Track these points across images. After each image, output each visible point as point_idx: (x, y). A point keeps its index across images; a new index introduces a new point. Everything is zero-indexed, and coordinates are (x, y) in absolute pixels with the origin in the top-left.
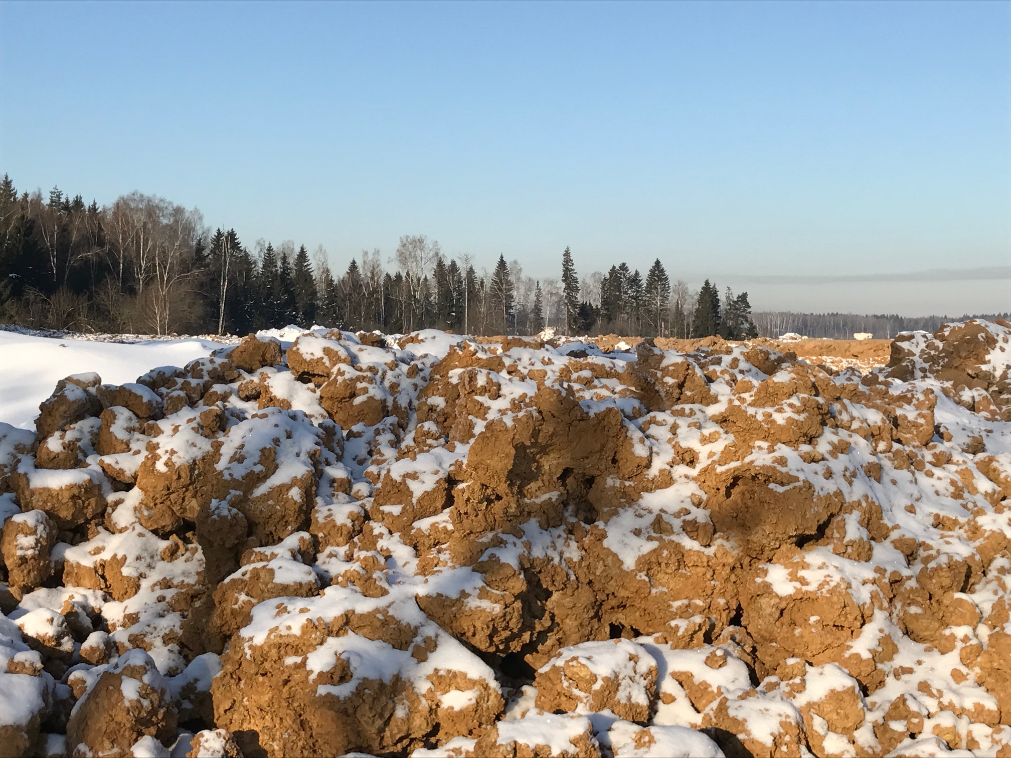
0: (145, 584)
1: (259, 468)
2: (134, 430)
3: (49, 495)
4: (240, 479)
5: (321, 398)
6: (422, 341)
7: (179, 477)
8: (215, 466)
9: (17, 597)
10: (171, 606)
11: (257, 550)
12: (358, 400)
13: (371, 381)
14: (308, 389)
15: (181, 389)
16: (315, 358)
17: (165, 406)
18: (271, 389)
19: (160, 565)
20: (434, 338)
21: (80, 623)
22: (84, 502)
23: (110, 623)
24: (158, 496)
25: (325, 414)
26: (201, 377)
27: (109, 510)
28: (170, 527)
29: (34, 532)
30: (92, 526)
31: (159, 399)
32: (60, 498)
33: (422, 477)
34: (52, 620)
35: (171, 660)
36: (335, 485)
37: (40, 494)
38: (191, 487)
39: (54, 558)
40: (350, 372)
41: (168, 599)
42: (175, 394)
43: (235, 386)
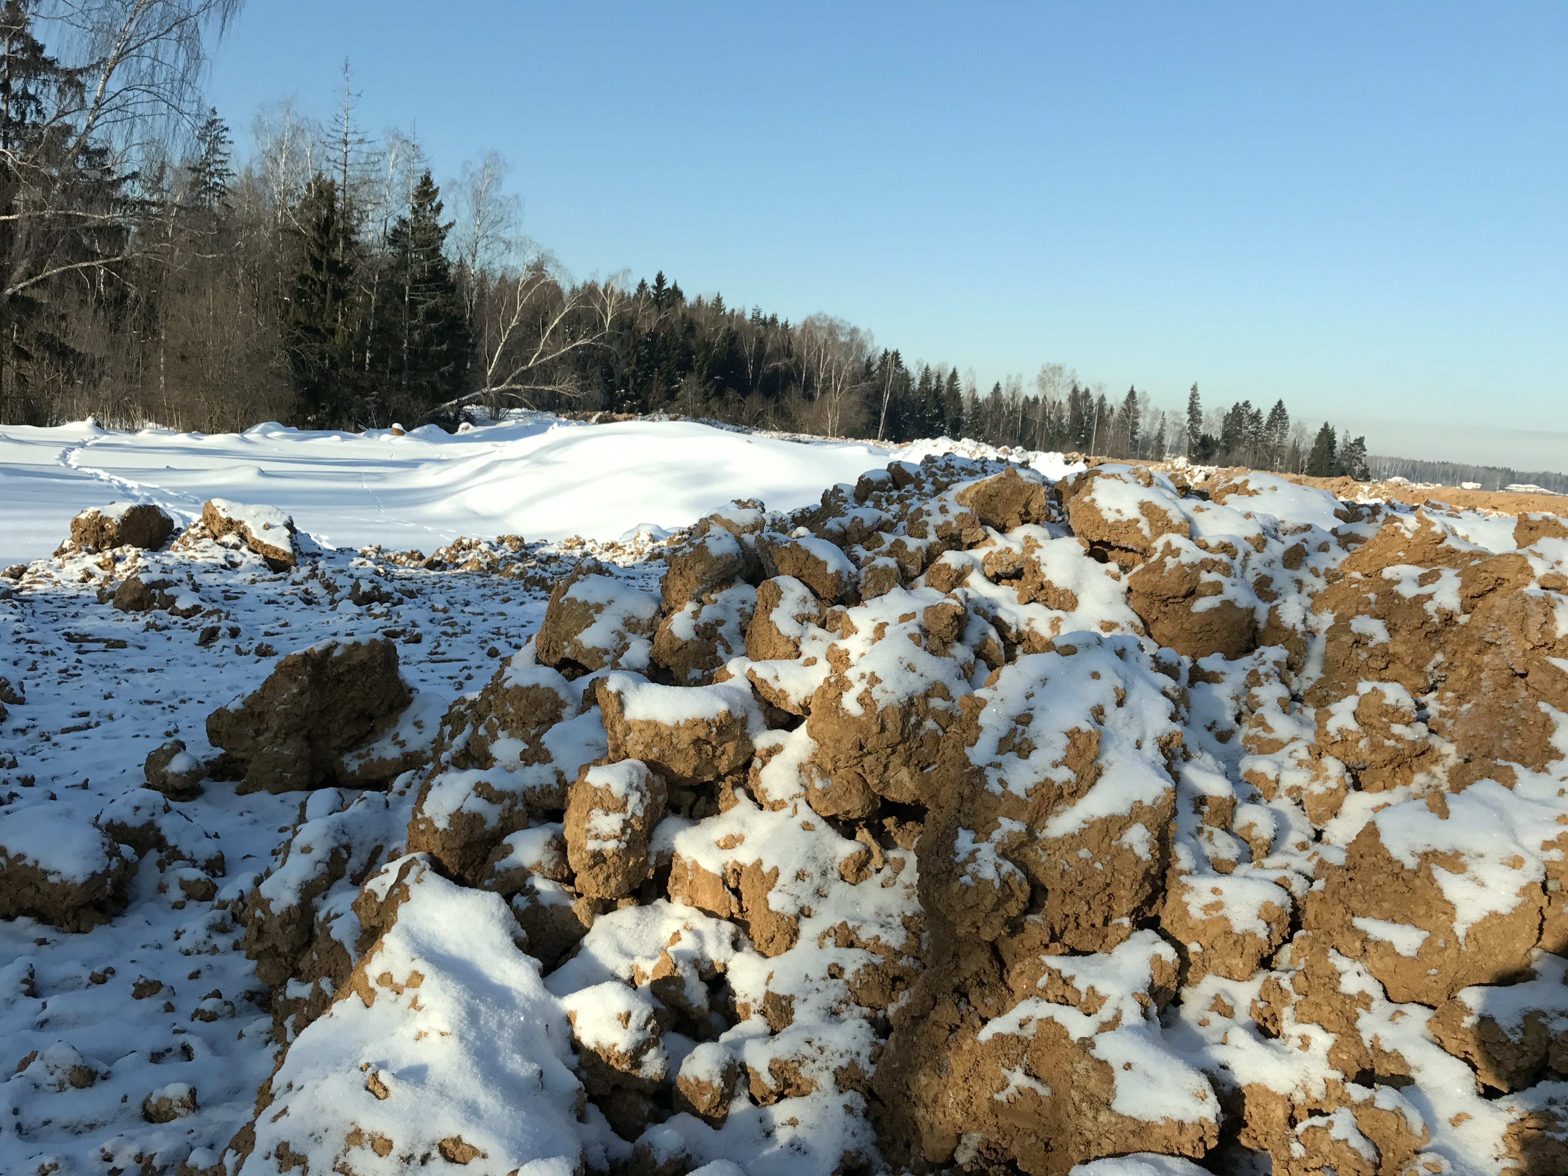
0: (809, 929)
1: (1063, 775)
2: (808, 619)
3: (656, 735)
4: (1023, 795)
5: (1130, 590)
6: (1255, 492)
7: (883, 729)
8: (968, 751)
9: (583, 919)
10: (854, 993)
12: (1202, 605)
13: (1227, 570)
14: (1108, 572)
15: (889, 554)
16: (1124, 519)
17: (863, 582)
18: (1043, 569)
19: (838, 889)
20: (1275, 489)
21: (686, 998)
22: (714, 749)
23: (739, 1000)
24: (842, 757)
25: (1138, 622)
26: (924, 536)
27: (757, 763)
28: (859, 813)
29: (623, 808)
30: (726, 786)
31: (853, 568)
32: (675, 741)
33: (1475, 867)
34: (629, 1015)
35: (848, 1135)
36: (1206, 809)
37: (641, 730)
38: (900, 748)
39: (656, 846)
40: (1190, 553)
41: (848, 975)
42: (881, 562)
43: (979, 554)
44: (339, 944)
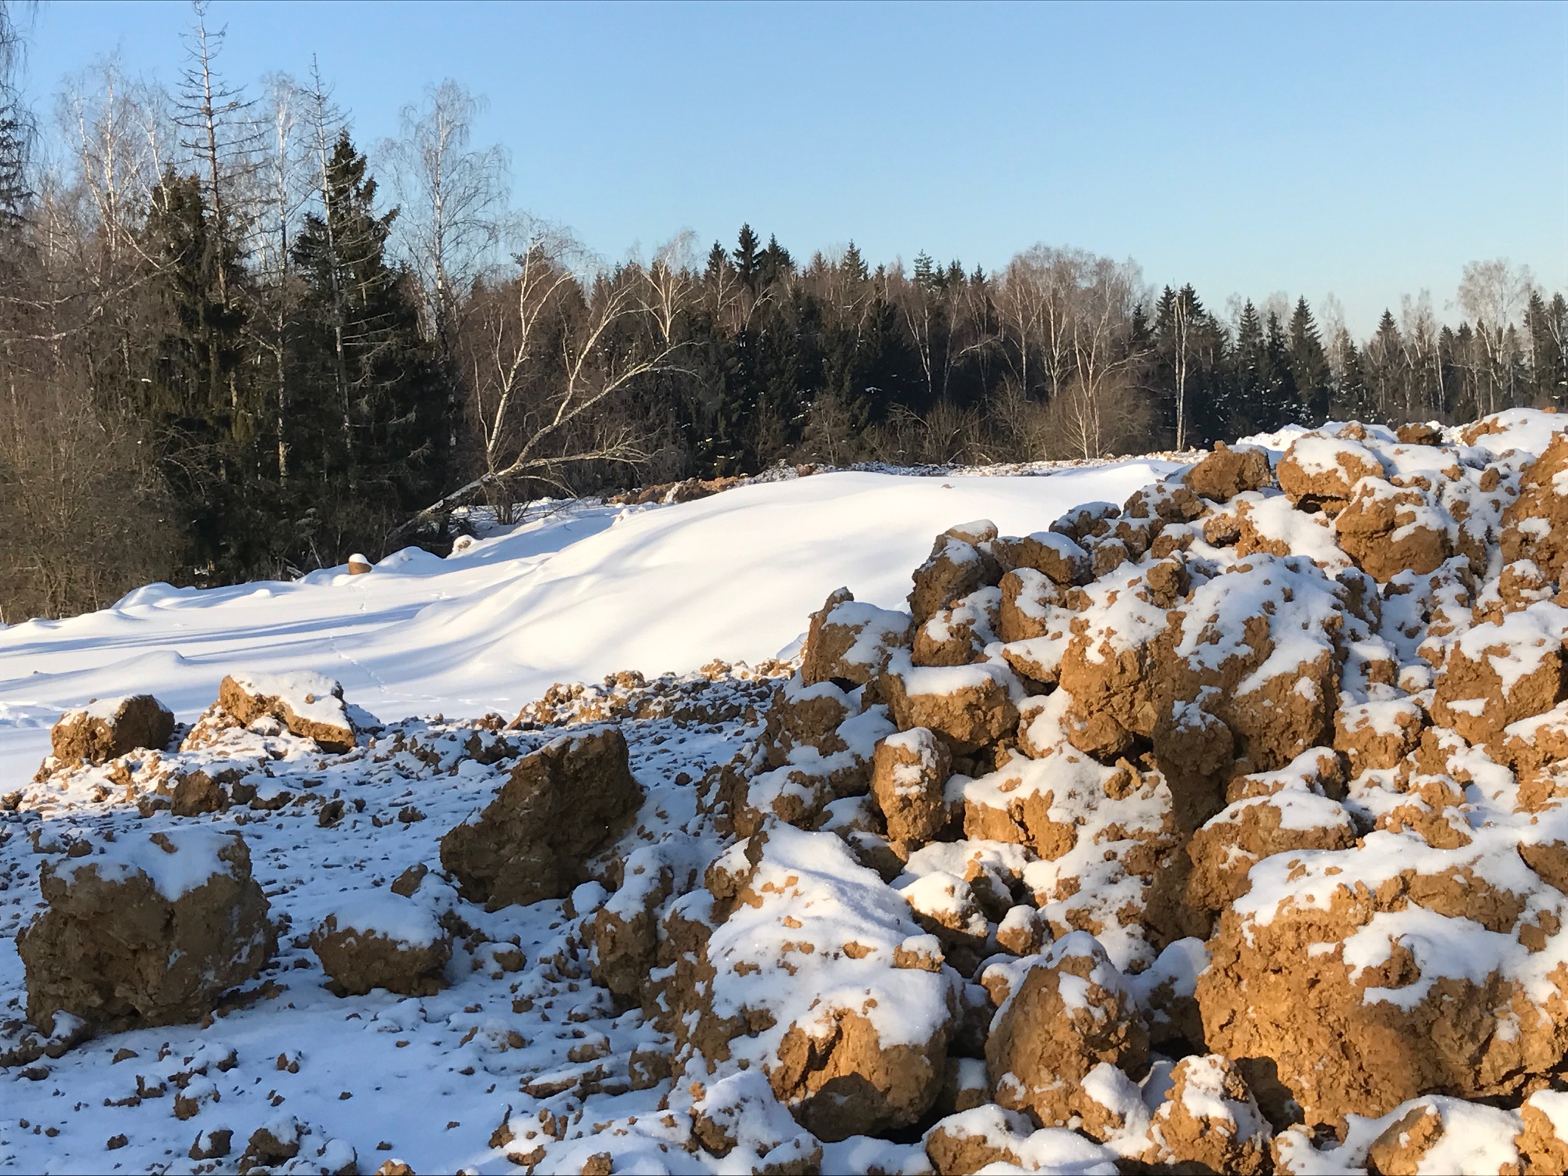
0: (1085, 834)
1: (1244, 651)
2: (1050, 602)
3: (935, 705)
4: (1216, 669)
5: (1339, 534)
6: (1504, 429)
7: (1123, 670)
8: (1176, 650)
9: (900, 855)
10: (1126, 867)
11: (1251, 777)
12: (1399, 535)
13: (1419, 501)
14: (1316, 521)
15: (1117, 536)
16: (1324, 471)
17: (1094, 563)
18: (1255, 526)
19: (1105, 804)
20: (1525, 422)
21: (994, 893)
22: (985, 714)
23: (1037, 892)
24: (1092, 700)
25: (1347, 559)
26: (1146, 515)
27: (1023, 724)
28: (1116, 747)
29: (919, 761)
30: (1000, 748)
31: (1085, 554)
32: (951, 708)
33: (1515, 651)
34: (953, 889)
35: (1132, 950)
36: (1370, 671)
37: (922, 704)
38: (1141, 685)
39: (949, 797)
40: (1383, 490)
41: (1121, 856)
42: (1107, 543)
43: (1199, 524)
44: (697, 923)
